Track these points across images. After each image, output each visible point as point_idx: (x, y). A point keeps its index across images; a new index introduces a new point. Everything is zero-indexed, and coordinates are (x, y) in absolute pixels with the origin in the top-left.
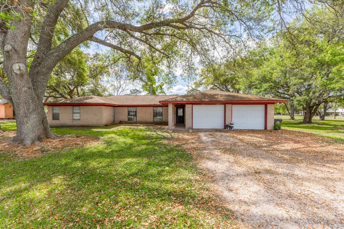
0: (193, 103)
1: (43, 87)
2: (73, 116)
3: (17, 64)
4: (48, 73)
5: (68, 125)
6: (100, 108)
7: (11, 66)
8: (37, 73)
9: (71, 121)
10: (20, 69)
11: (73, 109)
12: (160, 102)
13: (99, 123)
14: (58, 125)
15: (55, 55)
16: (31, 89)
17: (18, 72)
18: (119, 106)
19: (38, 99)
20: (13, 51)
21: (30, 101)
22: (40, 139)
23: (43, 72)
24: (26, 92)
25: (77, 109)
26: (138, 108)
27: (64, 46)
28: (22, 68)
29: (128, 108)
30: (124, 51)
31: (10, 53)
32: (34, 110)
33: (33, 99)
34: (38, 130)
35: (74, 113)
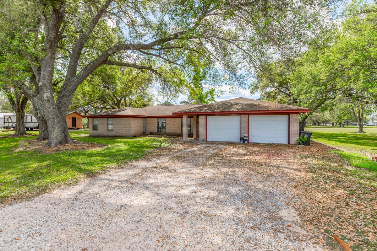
0: (207, 115)
1: (66, 106)
2: (108, 127)
3: (46, 93)
4: (70, 95)
5: (104, 135)
6: (129, 120)
7: (43, 95)
8: (63, 96)
9: (106, 131)
10: (47, 97)
11: (108, 121)
12: (173, 113)
13: (128, 134)
14: (96, 135)
15: (75, 81)
16: (55, 109)
17: (46, 99)
18: (148, 117)
19: (61, 115)
20: (44, 85)
21: (55, 117)
22: (61, 143)
23: (67, 95)
24: (52, 111)
25: (110, 121)
26: (166, 119)
27: (82, 73)
28: (48, 96)
29: (157, 120)
30: (138, 67)
31: (42, 87)
32: (57, 123)
33: (57, 116)
34: (60, 137)
35: (108, 124)
